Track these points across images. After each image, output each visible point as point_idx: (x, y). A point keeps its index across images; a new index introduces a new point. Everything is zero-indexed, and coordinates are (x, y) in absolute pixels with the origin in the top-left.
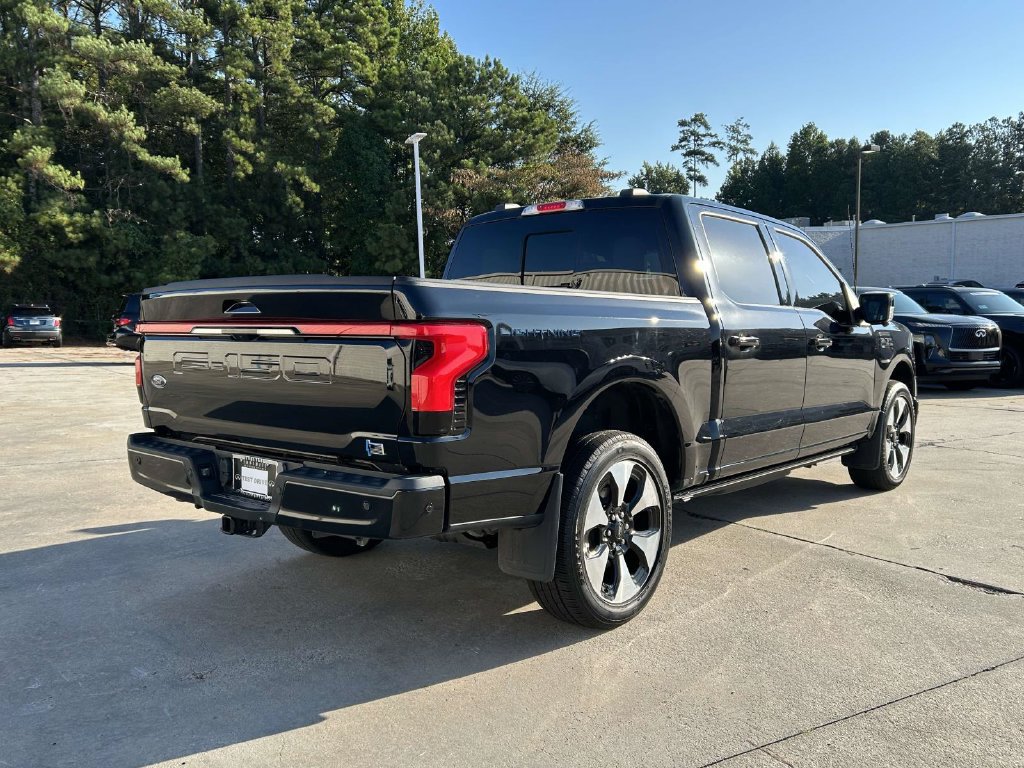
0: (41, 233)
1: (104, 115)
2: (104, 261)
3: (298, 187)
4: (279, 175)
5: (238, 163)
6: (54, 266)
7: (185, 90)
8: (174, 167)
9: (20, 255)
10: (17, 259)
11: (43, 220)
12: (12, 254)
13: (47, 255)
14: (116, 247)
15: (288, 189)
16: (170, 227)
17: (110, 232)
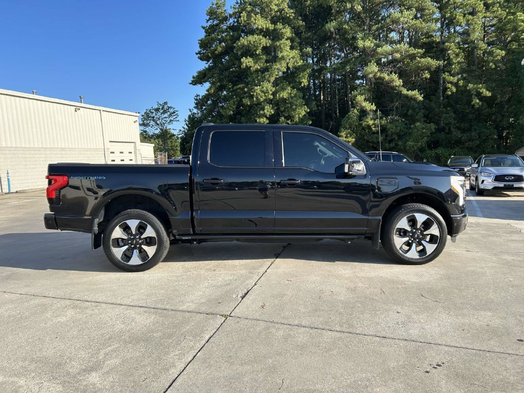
0: (363, 129)
1: (387, 78)
2: (387, 138)
3: (479, 94)
4: (469, 91)
5: (449, 88)
6: (368, 141)
7: (423, 60)
8: (415, 95)
9: (355, 138)
10: (354, 140)
11: (364, 124)
12: (353, 138)
13: (366, 138)
14: (391, 132)
15: (473, 97)
16: (414, 121)
17: (389, 126)
